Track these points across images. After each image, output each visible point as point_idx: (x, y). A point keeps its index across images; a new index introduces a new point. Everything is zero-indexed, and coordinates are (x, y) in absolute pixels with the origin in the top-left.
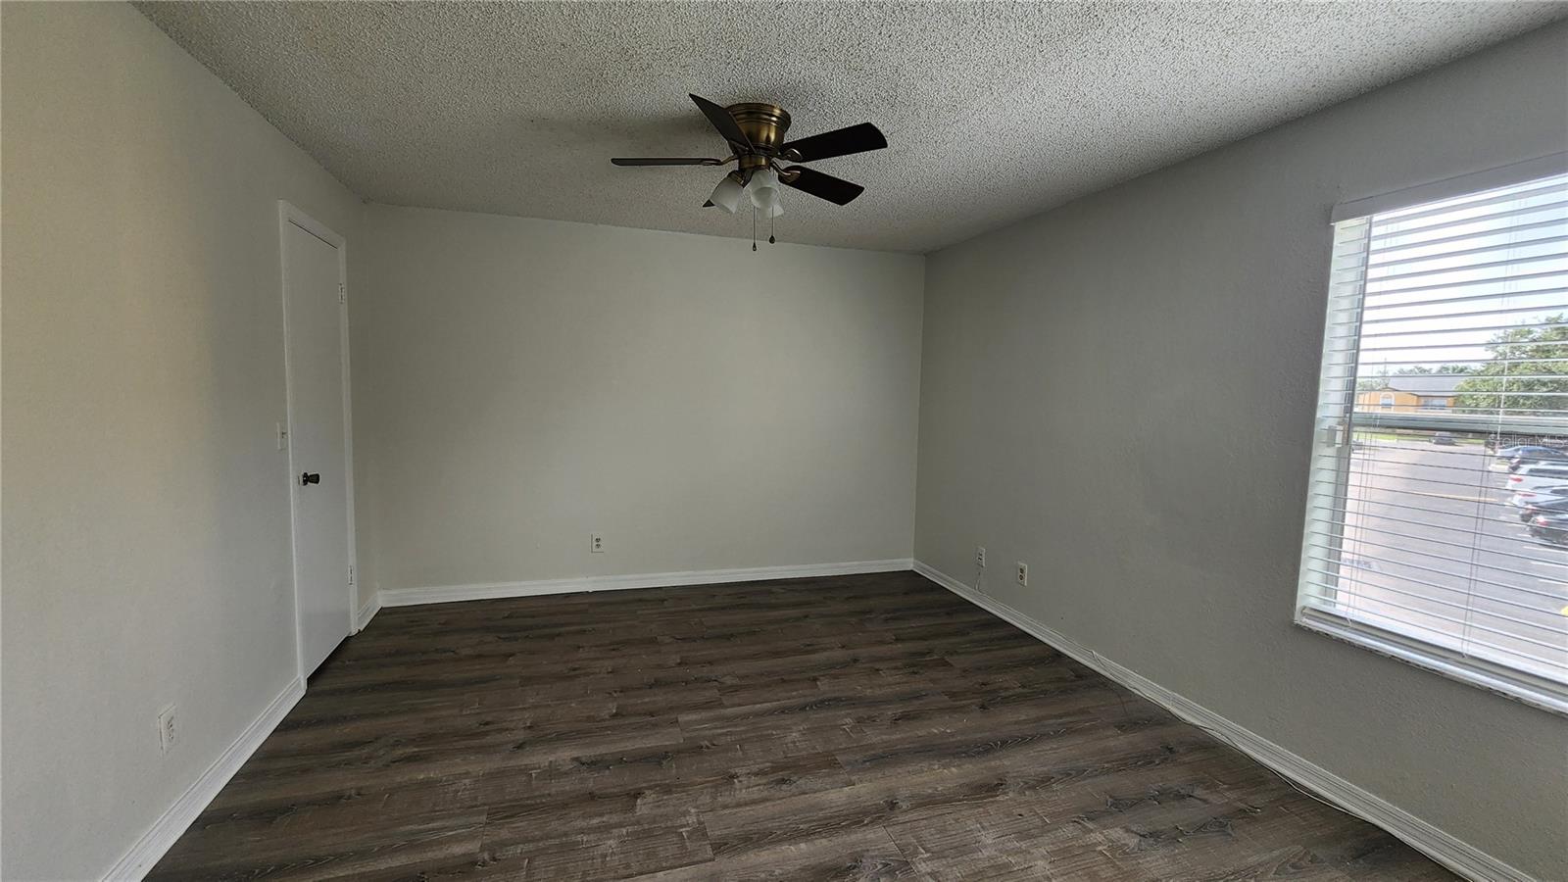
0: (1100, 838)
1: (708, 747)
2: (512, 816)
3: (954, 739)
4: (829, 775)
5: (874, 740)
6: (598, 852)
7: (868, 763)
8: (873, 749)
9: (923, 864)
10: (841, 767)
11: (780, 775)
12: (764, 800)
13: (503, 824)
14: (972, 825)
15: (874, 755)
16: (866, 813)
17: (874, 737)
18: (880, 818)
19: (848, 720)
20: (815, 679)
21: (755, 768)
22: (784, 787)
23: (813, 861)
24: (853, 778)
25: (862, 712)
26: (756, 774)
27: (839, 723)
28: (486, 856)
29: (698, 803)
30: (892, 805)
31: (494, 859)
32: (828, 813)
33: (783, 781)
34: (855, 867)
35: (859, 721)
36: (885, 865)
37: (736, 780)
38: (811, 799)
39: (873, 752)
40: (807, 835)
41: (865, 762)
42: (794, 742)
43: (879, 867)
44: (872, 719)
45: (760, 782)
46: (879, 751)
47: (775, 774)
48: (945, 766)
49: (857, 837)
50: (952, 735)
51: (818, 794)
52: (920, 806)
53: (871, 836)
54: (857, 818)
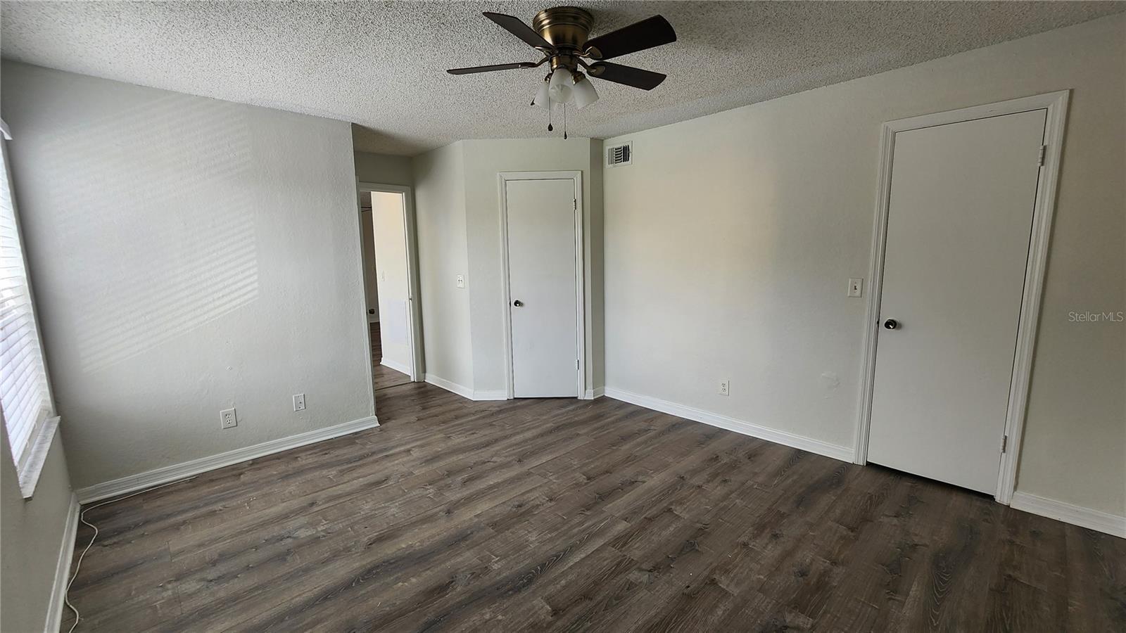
3: (396, 576)
4: (493, 517)
5: (468, 554)
7: (469, 532)
8: (467, 546)
10: (488, 525)
11: (523, 509)
12: (523, 494)
15: (466, 540)
16: (463, 505)
17: (467, 558)
19: (496, 567)
20: (556, 612)
21: (541, 508)
22: (517, 503)
24: (476, 520)
25: (486, 581)
26: (538, 505)
27: (504, 562)
30: (449, 512)
32: (486, 498)
33: (520, 506)
35: (486, 570)
38: (497, 502)
39: (467, 542)
41: (472, 533)
42: (529, 532)
44: (475, 576)
45: (532, 502)
46: (463, 544)
47: (527, 508)
48: (411, 546)
49: (466, 492)
50: (398, 580)
51: (494, 505)
52: (431, 516)
53: (458, 495)
54: (469, 500)
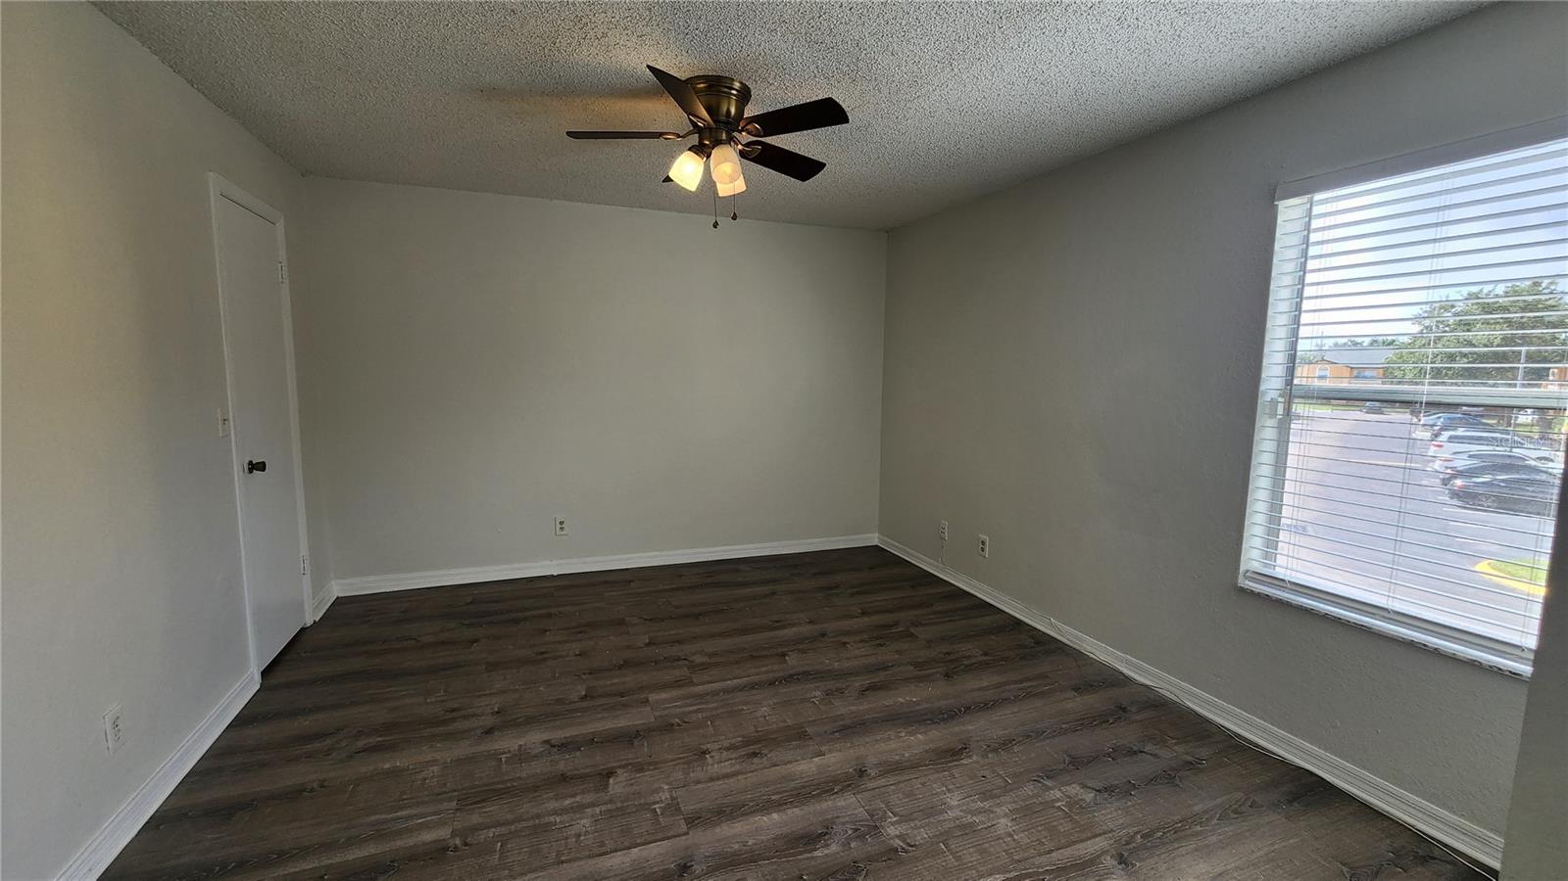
0: (1058, 794)
1: (679, 725)
2: (483, 801)
3: (920, 707)
4: (799, 747)
5: (843, 711)
6: (572, 831)
7: (837, 734)
8: (842, 720)
9: (892, 827)
10: (811, 738)
11: (752, 748)
12: (737, 774)
13: (474, 809)
14: (937, 788)
15: (842, 725)
16: (836, 781)
17: (843, 708)
18: (849, 785)
19: (818, 693)
20: (784, 655)
21: (727, 743)
22: (756, 760)
23: (786, 830)
24: (823, 748)
25: (831, 685)
26: (728, 749)
27: (808, 696)
28: (458, 841)
29: (671, 779)
30: (861, 773)
31: (466, 844)
32: (799, 783)
33: (754, 754)
34: (827, 833)
35: (829, 693)
36: (857, 830)
37: (707, 756)
38: (781, 770)
39: (841, 723)
40: (780, 805)
41: (834, 732)
43: (850, 832)
44: (841, 691)
45: (732, 757)
46: (848, 722)
47: (747, 748)
48: (911, 734)
49: (827, 805)
50: (917, 703)
51: (789, 766)
52: (888, 772)
53: (841, 803)
54: (828, 786)
